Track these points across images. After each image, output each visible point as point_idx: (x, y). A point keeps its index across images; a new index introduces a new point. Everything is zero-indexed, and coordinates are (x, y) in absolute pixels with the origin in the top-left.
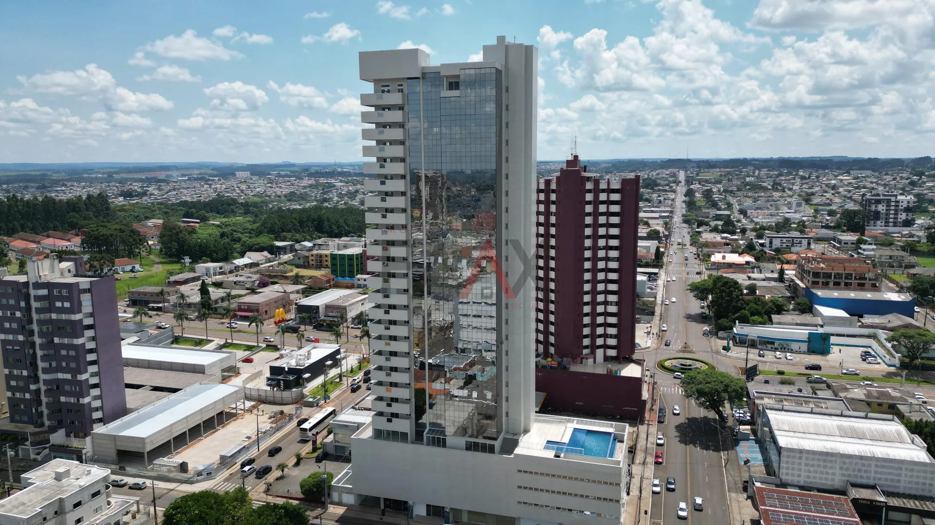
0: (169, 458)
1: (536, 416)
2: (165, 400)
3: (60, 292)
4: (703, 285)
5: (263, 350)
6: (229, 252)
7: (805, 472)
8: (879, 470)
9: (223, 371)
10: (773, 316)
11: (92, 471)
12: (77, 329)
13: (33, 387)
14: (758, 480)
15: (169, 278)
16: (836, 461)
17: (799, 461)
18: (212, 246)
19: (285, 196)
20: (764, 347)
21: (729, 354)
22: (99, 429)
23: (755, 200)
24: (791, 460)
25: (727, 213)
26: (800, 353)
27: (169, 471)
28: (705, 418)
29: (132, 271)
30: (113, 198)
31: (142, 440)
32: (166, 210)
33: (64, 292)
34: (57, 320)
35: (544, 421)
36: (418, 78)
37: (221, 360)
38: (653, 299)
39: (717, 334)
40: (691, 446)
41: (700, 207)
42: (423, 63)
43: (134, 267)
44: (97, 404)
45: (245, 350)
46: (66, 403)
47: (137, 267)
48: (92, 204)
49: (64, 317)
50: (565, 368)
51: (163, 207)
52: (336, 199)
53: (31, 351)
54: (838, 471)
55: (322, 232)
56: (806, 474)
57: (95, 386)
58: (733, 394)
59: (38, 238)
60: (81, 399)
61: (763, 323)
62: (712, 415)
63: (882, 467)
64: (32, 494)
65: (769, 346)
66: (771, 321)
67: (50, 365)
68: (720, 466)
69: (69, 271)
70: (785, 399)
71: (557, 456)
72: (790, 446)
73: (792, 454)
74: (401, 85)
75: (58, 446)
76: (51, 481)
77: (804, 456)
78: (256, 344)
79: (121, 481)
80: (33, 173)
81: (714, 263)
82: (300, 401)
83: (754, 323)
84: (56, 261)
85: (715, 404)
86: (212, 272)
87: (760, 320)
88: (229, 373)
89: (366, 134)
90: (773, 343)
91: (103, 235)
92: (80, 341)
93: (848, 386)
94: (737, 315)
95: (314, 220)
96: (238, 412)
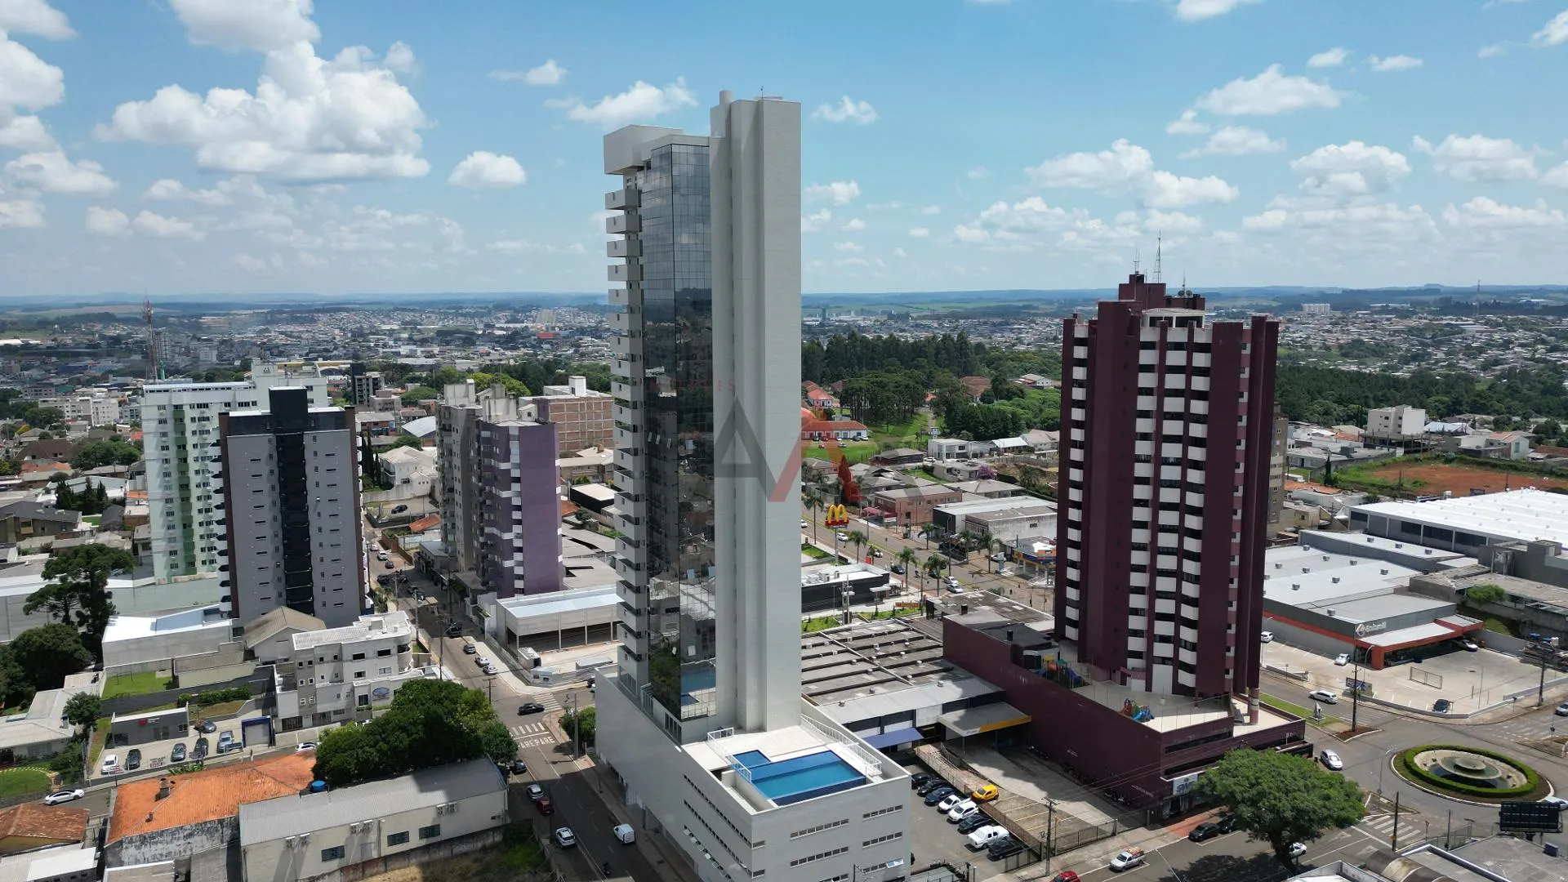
15: (879, 453)
29: (854, 439)
31: (516, 620)
33: (503, 437)
34: (494, 468)
43: (859, 434)
44: (519, 571)
47: (864, 435)
49: (499, 464)
57: (520, 550)
60: (506, 562)
69: (529, 414)
71: (718, 773)
76: (365, 628)
86: (944, 451)
89: (613, 249)
92: (505, 494)
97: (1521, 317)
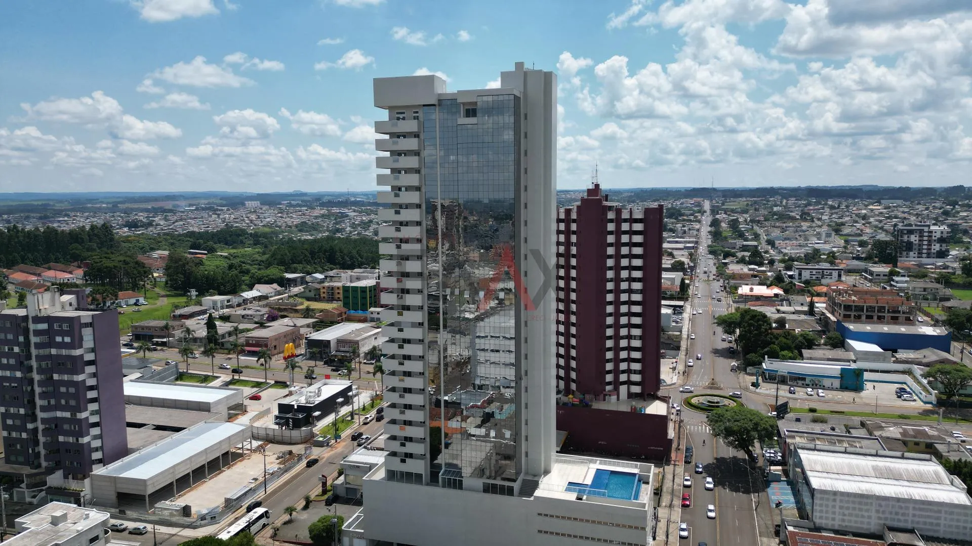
0: (171, 501)
1: (557, 456)
2: (168, 440)
3: (60, 326)
4: (730, 318)
5: (272, 386)
6: (237, 284)
7: (839, 514)
8: (917, 513)
9: (230, 408)
10: (803, 351)
11: (90, 515)
12: (77, 365)
13: (30, 426)
14: (790, 524)
15: (174, 312)
16: (871, 503)
17: (833, 503)
18: (220, 278)
19: (296, 226)
20: (795, 384)
21: (758, 390)
22: (99, 471)
23: (783, 230)
24: (825, 502)
25: (755, 243)
26: (832, 389)
27: (171, 515)
28: (735, 457)
29: (136, 304)
30: (118, 229)
31: (144, 482)
32: (172, 241)
33: (65, 327)
34: (57, 356)
35: (565, 462)
36: (434, 105)
37: (227, 398)
38: (678, 333)
39: (745, 370)
40: (720, 487)
41: (726, 238)
42: (440, 90)
43: (138, 301)
44: (97, 443)
45: (253, 387)
46: (64, 443)
47: (142, 300)
48: (96, 235)
49: (64, 352)
50: (587, 405)
51: (169, 237)
52: (348, 229)
53: (29, 388)
54: (873, 514)
55: (335, 264)
56: (841, 517)
57: (95, 425)
58: (763, 433)
59: (39, 270)
60: (80, 439)
61: (793, 358)
62: (741, 455)
63: (921, 510)
64: (26, 540)
65: (800, 382)
66: (801, 356)
67: (49, 402)
68: (751, 509)
69: (71, 304)
70: (818, 439)
71: (579, 499)
72: (823, 488)
73: (826, 496)
74: (417, 112)
75: (55, 488)
76: (46, 525)
77: (838, 498)
78: (264, 380)
79: (121, 525)
80: (36, 203)
81: (741, 296)
82: (310, 441)
83: (784, 358)
84: (57, 294)
85: (744, 443)
86: (219, 305)
87: (790, 354)
88: (236, 410)
89: (380, 163)
90: (804, 379)
91: (107, 267)
92: (80, 378)
93: (883, 425)
94: (766, 350)
95: (325, 251)
96: (245, 452)
97: (368, 208)
